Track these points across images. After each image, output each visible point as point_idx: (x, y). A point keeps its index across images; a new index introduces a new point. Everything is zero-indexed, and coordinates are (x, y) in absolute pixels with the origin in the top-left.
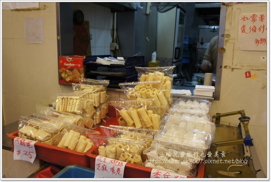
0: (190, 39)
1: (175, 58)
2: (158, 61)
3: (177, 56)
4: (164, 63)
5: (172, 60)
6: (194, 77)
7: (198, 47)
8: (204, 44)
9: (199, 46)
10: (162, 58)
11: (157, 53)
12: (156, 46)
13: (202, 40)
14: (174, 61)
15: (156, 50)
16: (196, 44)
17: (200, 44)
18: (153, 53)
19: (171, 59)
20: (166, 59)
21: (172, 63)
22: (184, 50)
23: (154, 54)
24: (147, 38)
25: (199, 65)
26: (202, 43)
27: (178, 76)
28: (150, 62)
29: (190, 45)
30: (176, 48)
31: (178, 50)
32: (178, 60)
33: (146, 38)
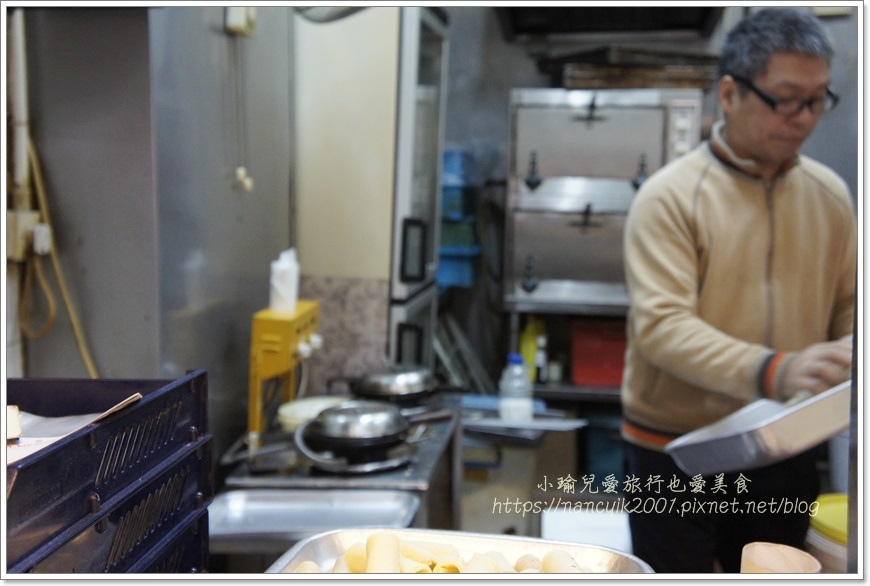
0: (468, 159)
1: (405, 278)
2: (308, 305)
3: (413, 269)
4: (343, 303)
5: (385, 288)
6: (514, 377)
7: (512, 200)
8: (542, 189)
9: (521, 198)
10: (329, 280)
11: (299, 259)
12: (293, 211)
13: (533, 164)
14: (401, 290)
15: (292, 242)
16: (504, 183)
17: (524, 189)
18: (276, 257)
19: (381, 282)
20: (354, 282)
21: (385, 307)
23: (286, 268)
24: (241, 172)
25: (520, 294)
26: (533, 184)
27: (426, 381)
29: (469, 195)
30: (408, 223)
31: (415, 234)
32: (415, 287)
33: (234, 175)
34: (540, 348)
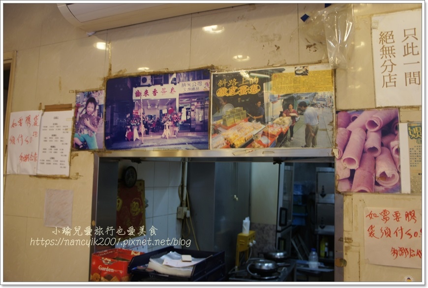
0: (304, 186)
1: (281, 225)
2: (252, 232)
3: (283, 222)
4: (263, 231)
5: (275, 227)
6: (313, 255)
7: (317, 199)
8: (328, 196)
9: (319, 199)
10: (259, 224)
11: (250, 219)
12: (250, 205)
13: (323, 189)
14: (279, 228)
15: (249, 215)
16: (314, 194)
17: (320, 197)
18: (244, 219)
19: (274, 225)
20: (266, 225)
21: (275, 233)
22: (294, 205)
23: (247, 221)
24: (235, 196)
25: (320, 229)
26: (323, 195)
27: (284, 255)
28: (240, 234)
29: (304, 197)
30: (282, 209)
31: (284, 212)
32: (284, 227)
33: (234, 197)
34: (326, 246)
